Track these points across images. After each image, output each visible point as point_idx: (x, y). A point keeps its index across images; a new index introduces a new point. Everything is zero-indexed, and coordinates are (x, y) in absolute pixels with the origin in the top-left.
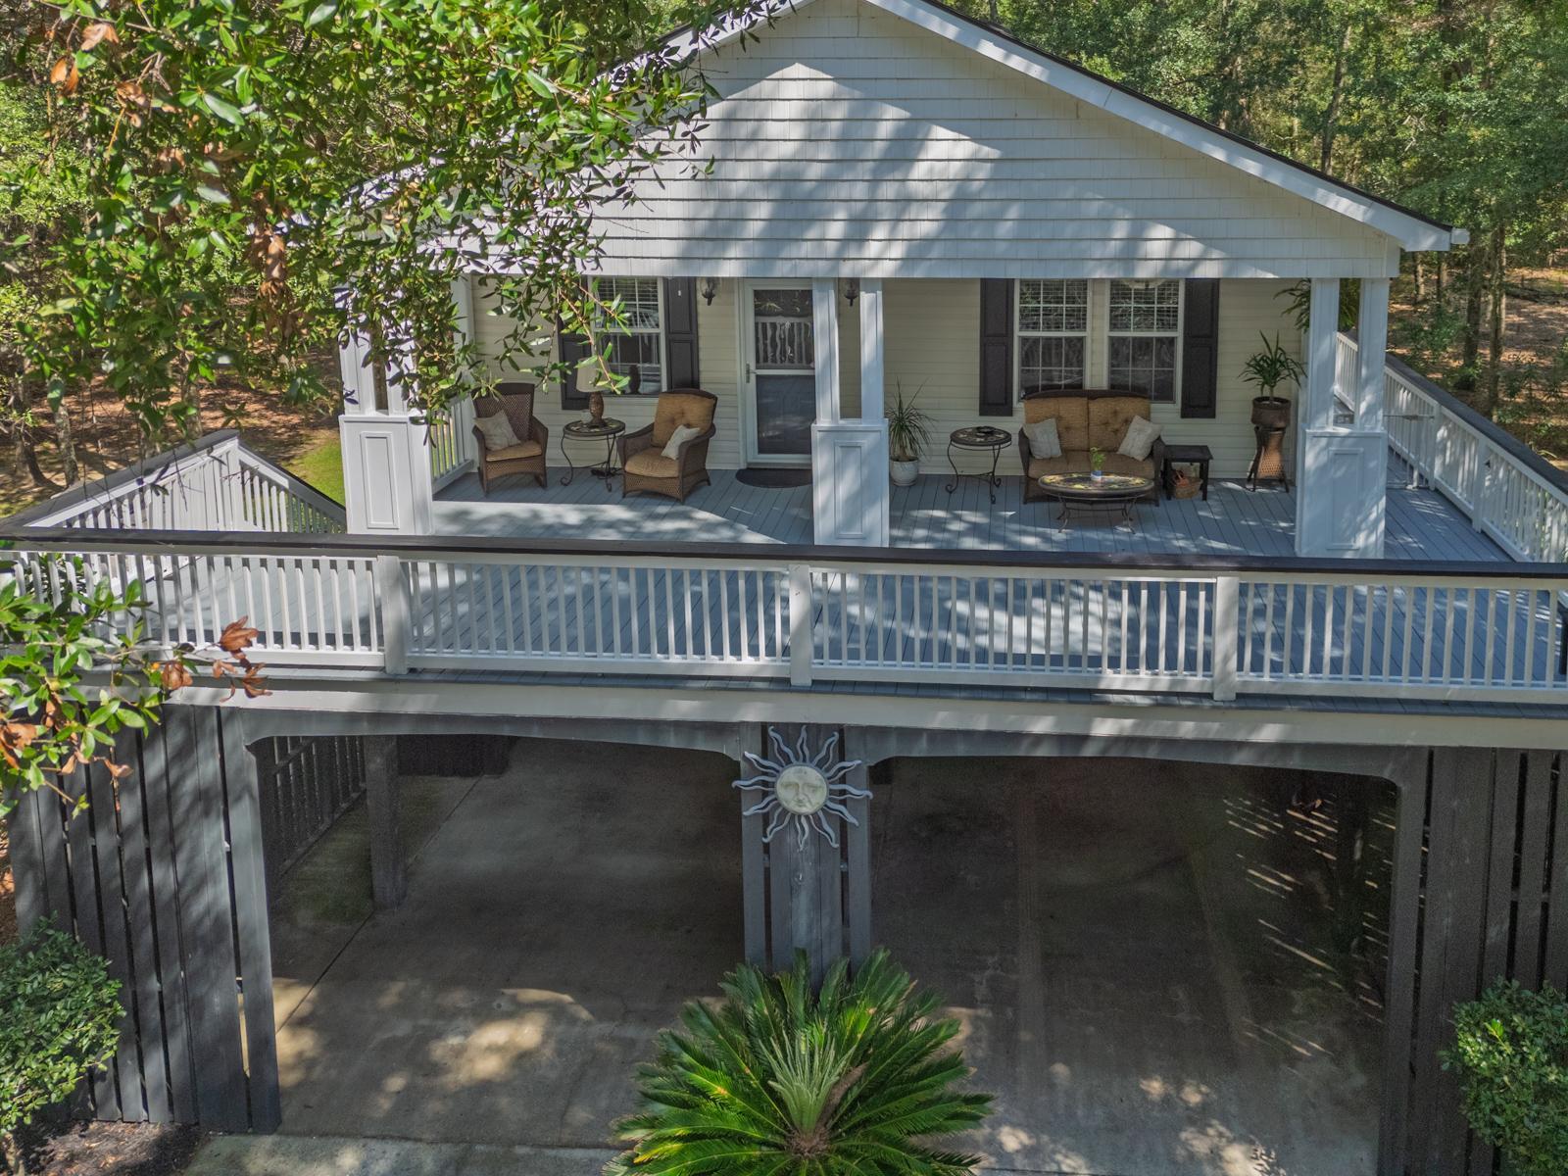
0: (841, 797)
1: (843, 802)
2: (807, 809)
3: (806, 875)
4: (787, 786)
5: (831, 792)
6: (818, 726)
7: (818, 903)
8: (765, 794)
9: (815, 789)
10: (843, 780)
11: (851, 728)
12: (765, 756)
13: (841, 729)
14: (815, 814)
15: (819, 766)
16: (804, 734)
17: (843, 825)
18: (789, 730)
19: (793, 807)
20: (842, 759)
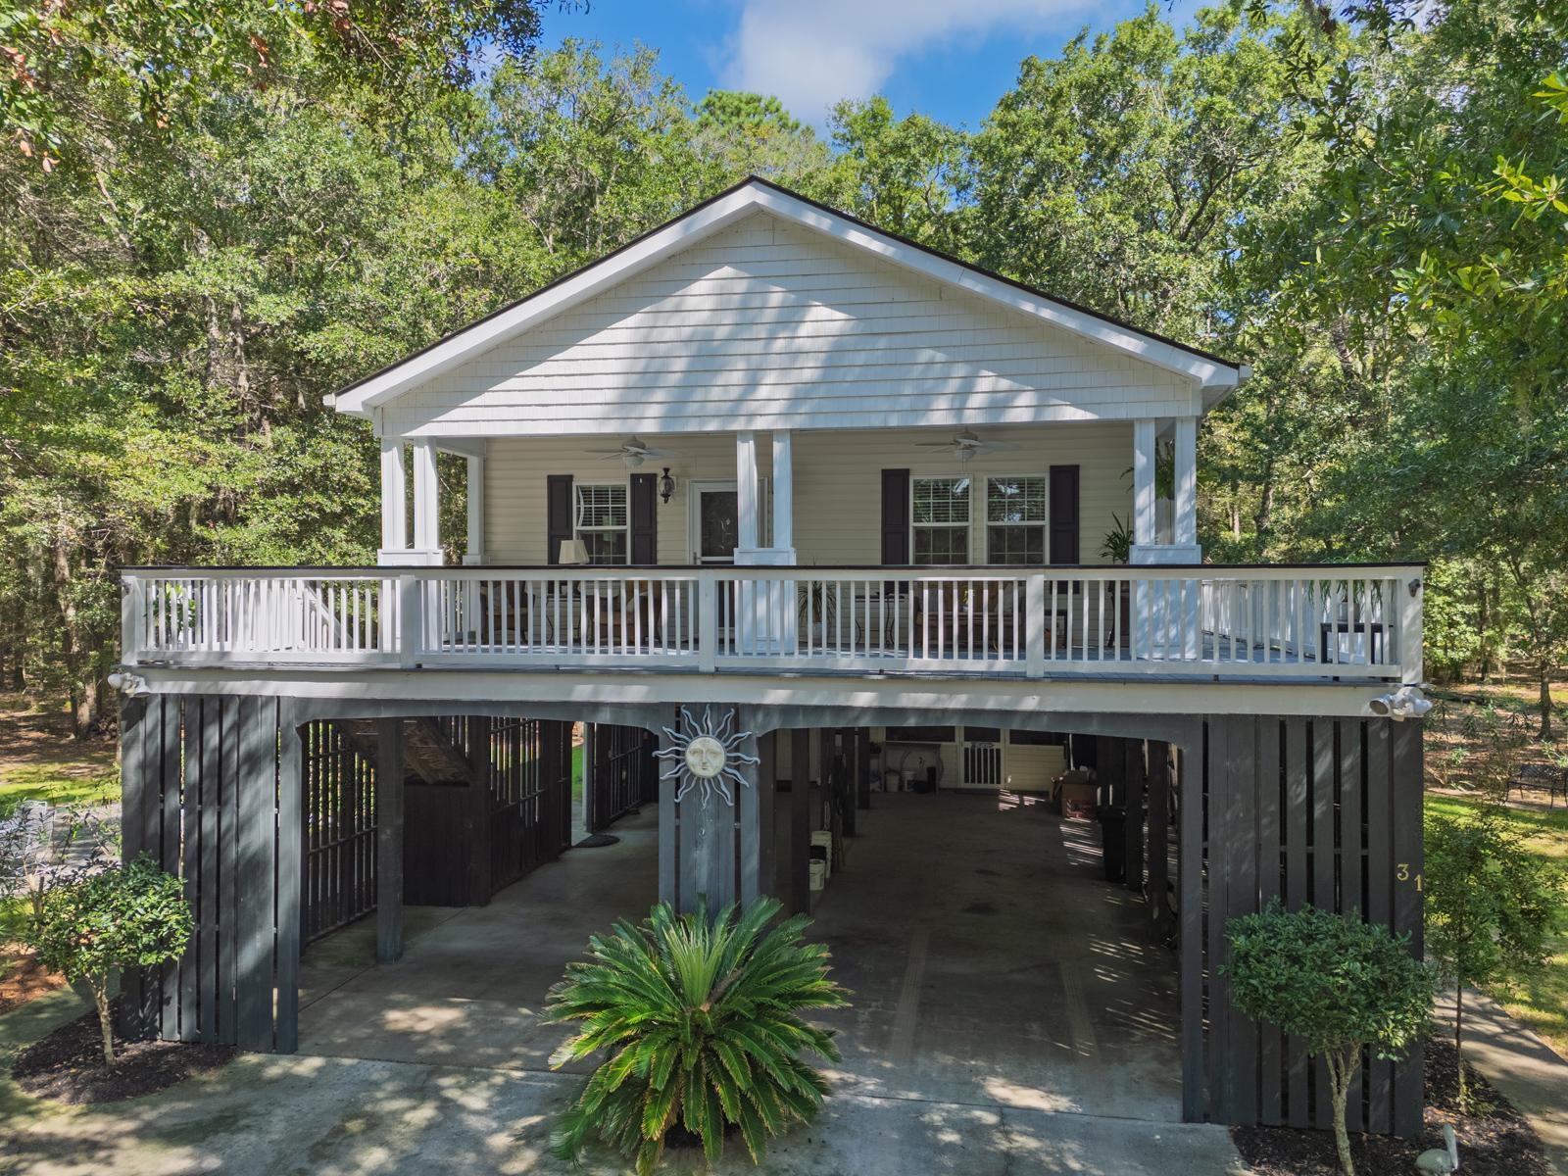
0: (734, 762)
1: (737, 768)
2: (710, 773)
3: (707, 831)
4: (694, 752)
5: (728, 759)
6: (718, 704)
7: (716, 854)
8: (678, 762)
9: (715, 754)
10: (737, 749)
11: (744, 705)
12: (678, 730)
13: (736, 705)
14: (715, 778)
15: (719, 737)
16: (708, 711)
17: (737, 786)
18: (697, 709)
19: (698, 771)
20: (737, 731)
